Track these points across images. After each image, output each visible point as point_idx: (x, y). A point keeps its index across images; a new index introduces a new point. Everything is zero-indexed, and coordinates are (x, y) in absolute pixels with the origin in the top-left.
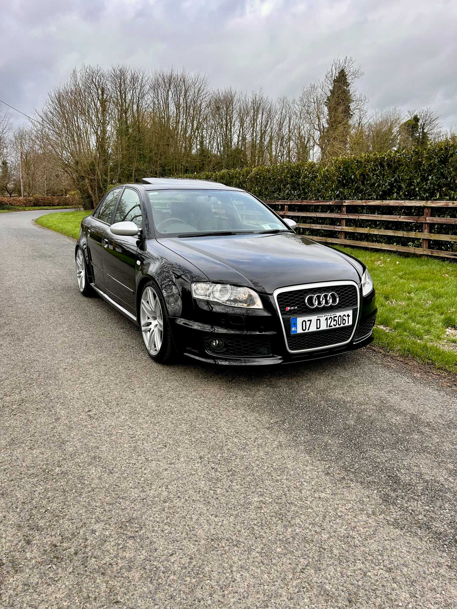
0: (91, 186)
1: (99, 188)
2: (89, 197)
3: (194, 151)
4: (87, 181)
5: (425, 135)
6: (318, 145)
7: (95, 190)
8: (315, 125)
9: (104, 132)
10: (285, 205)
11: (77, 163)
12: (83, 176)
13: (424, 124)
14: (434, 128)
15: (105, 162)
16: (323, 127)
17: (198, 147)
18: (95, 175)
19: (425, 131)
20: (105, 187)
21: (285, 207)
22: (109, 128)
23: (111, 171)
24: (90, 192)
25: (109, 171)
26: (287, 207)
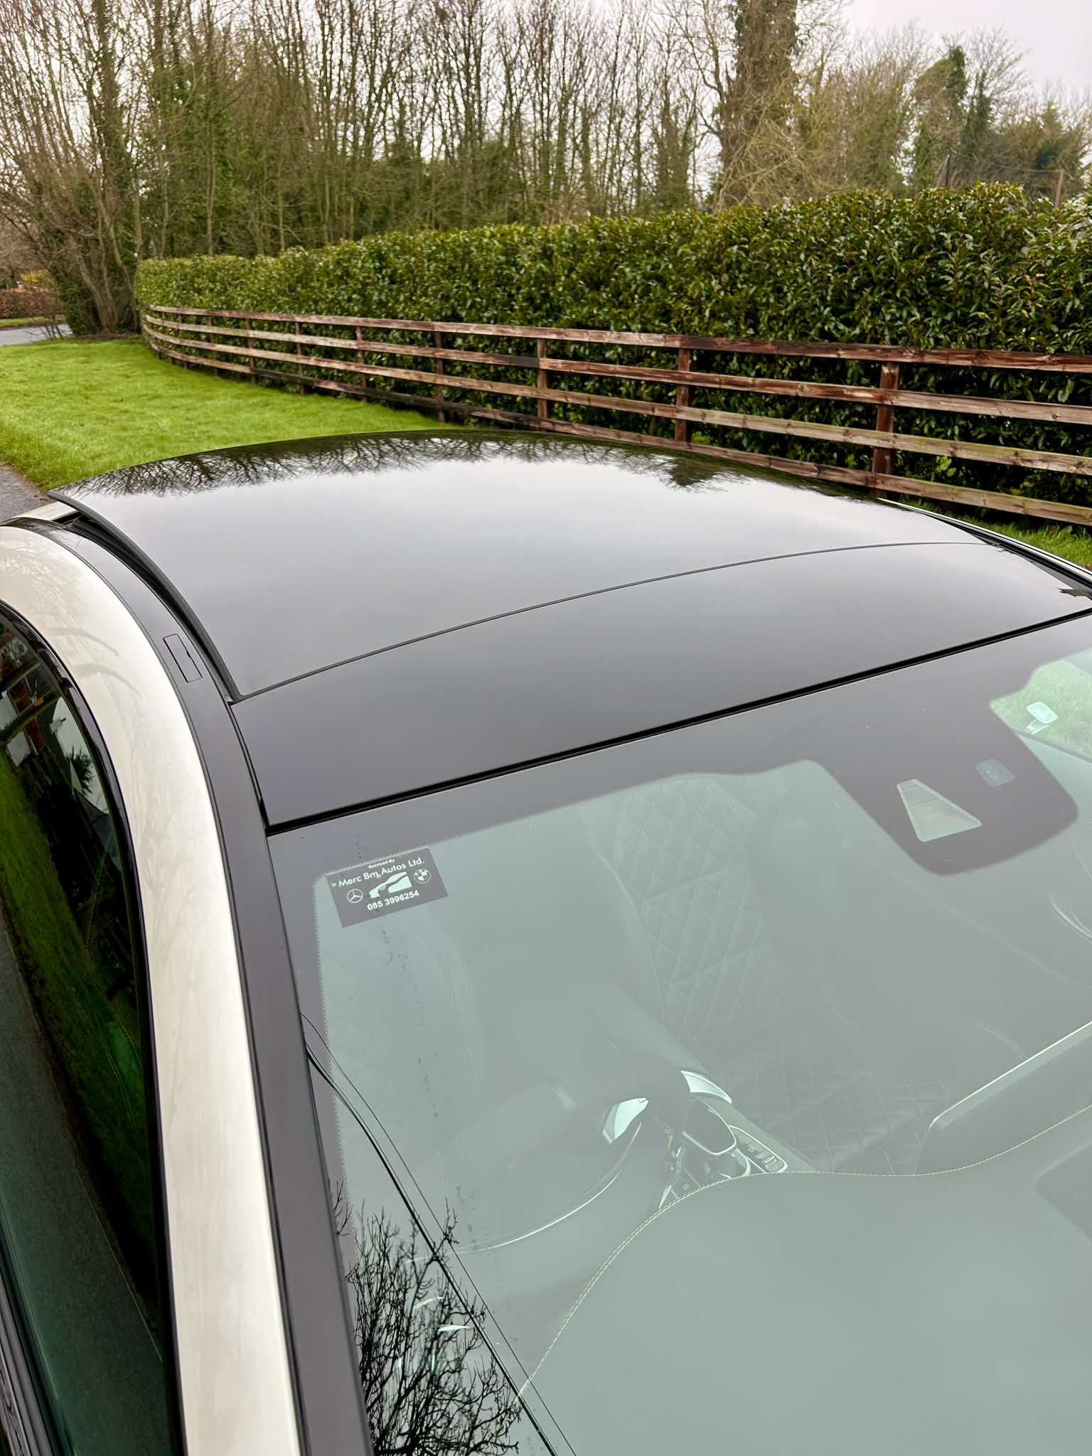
0: (88, 261)
1: (113, 268)
2: (85, 294)
3: (378, 154)
4: (73, 244)
5: (983, 105)
6: (714, 132)
7: (100, 272)
8: (707, 74)
9: (111, 88)
10: (885, 363)
11: (38, 190)
12: (58, 231)
13: (984, 75)
14: (1011, 83)
15: (123, 183)
16: (728, 78)
17: (391, 138)
18: (95, 227)
19: (987, 93)
20: (132, 264)
21: (886, 370)
22: (123, 78)
23: (143, 214)
24: (87, 280)
25: (136, 213)
26: (896, 371)
